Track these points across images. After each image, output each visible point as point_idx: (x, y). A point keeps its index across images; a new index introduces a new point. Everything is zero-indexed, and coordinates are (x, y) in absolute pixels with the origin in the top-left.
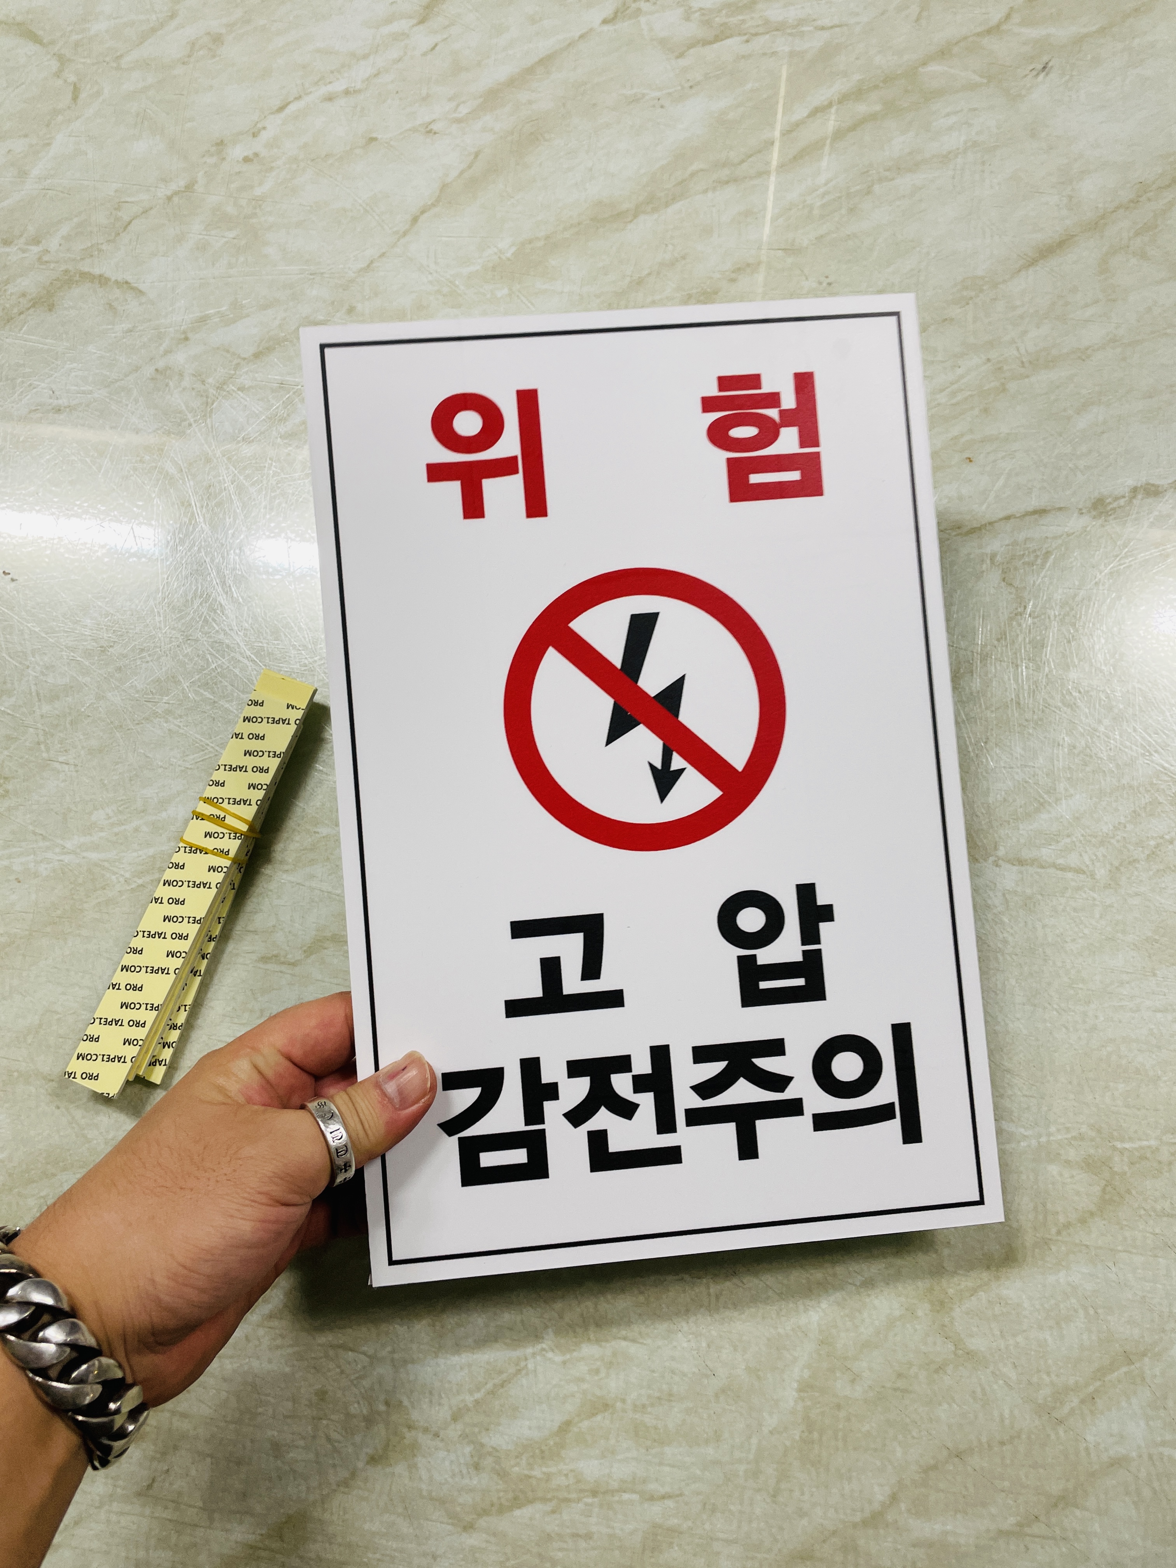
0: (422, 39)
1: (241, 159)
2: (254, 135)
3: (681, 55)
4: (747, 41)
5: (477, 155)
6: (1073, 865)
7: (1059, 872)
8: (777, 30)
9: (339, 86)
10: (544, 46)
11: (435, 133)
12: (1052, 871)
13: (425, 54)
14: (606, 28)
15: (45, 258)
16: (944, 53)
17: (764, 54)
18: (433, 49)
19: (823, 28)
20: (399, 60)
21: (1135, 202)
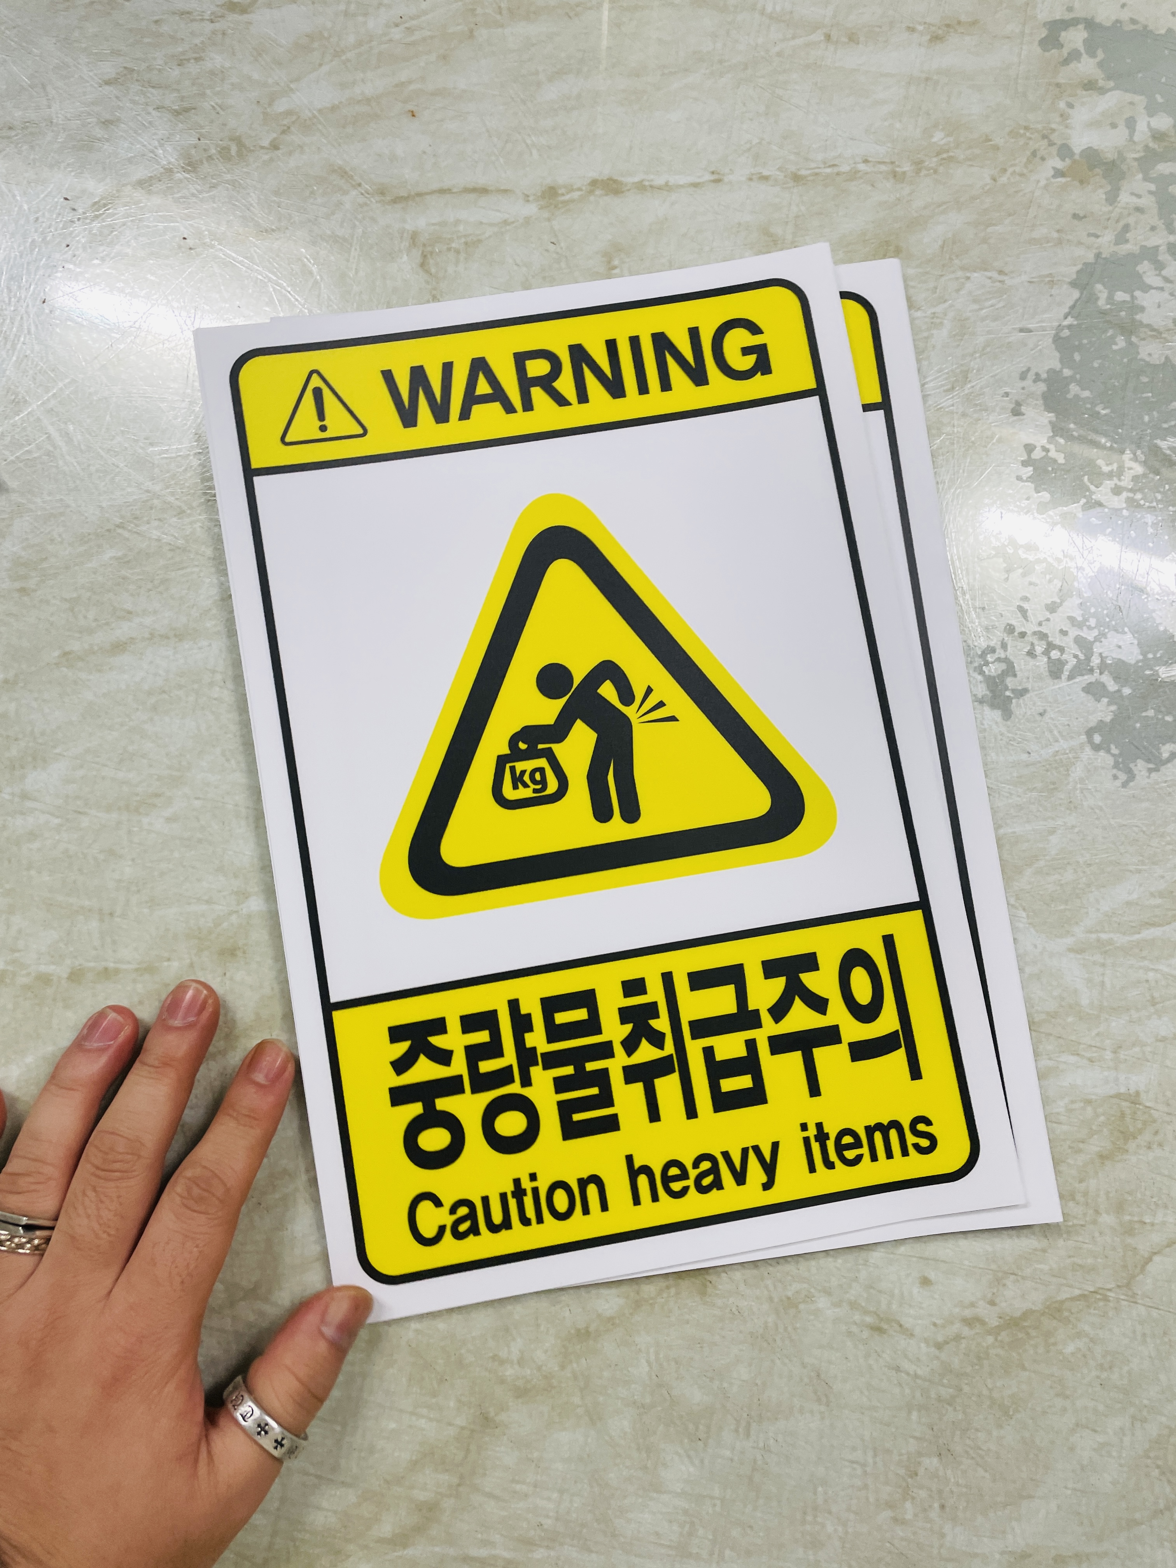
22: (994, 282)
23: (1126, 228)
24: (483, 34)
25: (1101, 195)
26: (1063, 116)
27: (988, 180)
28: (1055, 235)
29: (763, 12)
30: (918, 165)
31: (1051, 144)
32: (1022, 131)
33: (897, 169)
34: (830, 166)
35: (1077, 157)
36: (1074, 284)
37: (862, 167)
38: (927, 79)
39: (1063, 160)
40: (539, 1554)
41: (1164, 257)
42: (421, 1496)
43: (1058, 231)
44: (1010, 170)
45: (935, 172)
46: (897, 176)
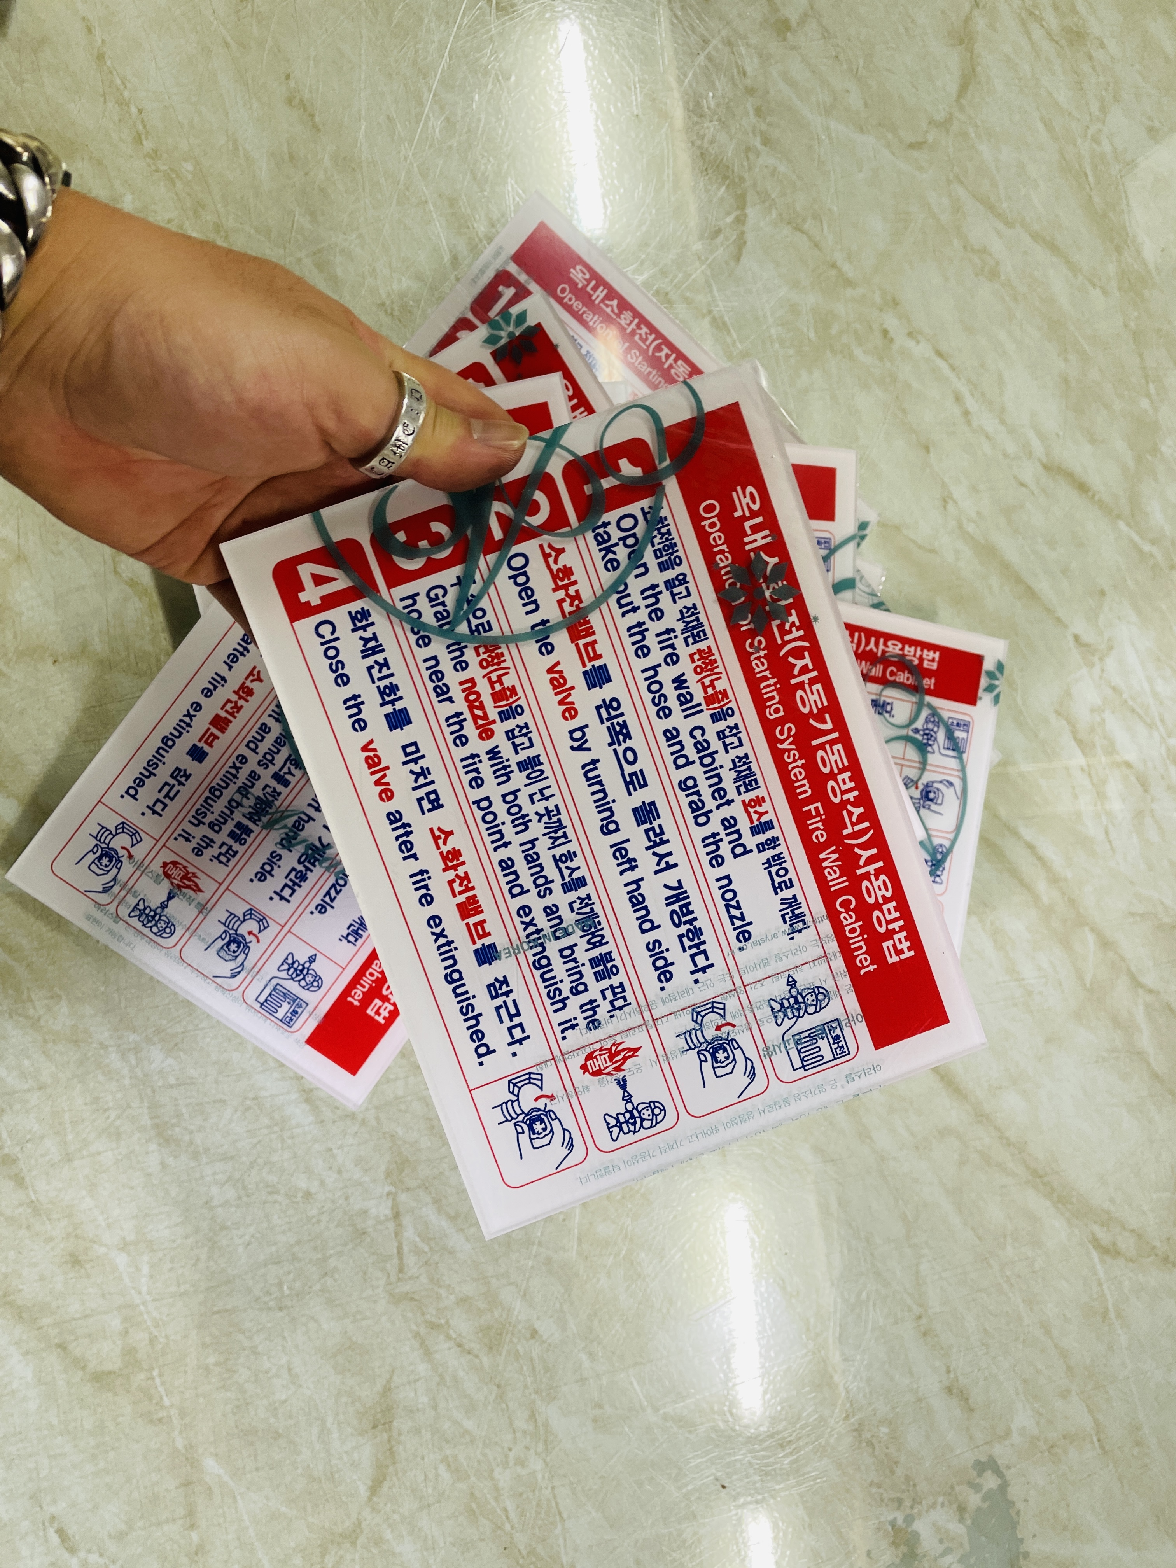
0: (1029, 472)
1: (885, 326)
2: (910, 334)
3: (1058, 714)
4: (1083, 770)
5: (933, 551)
6: (405, 1260)
7: (395, 1251)
8: (1098, 794)
9: (971, 404)
10: (1043, 586)
11: (945, 507)
12: (396, 1244)
13: (1015, 477)
14: (1071, 639)
15: (752, 156)
16: (1105, 944)
17: (1074, 788)
18: (1022, 484)
19: (1107, 833)
20: (1006, 455)
21: (1008, 1143)
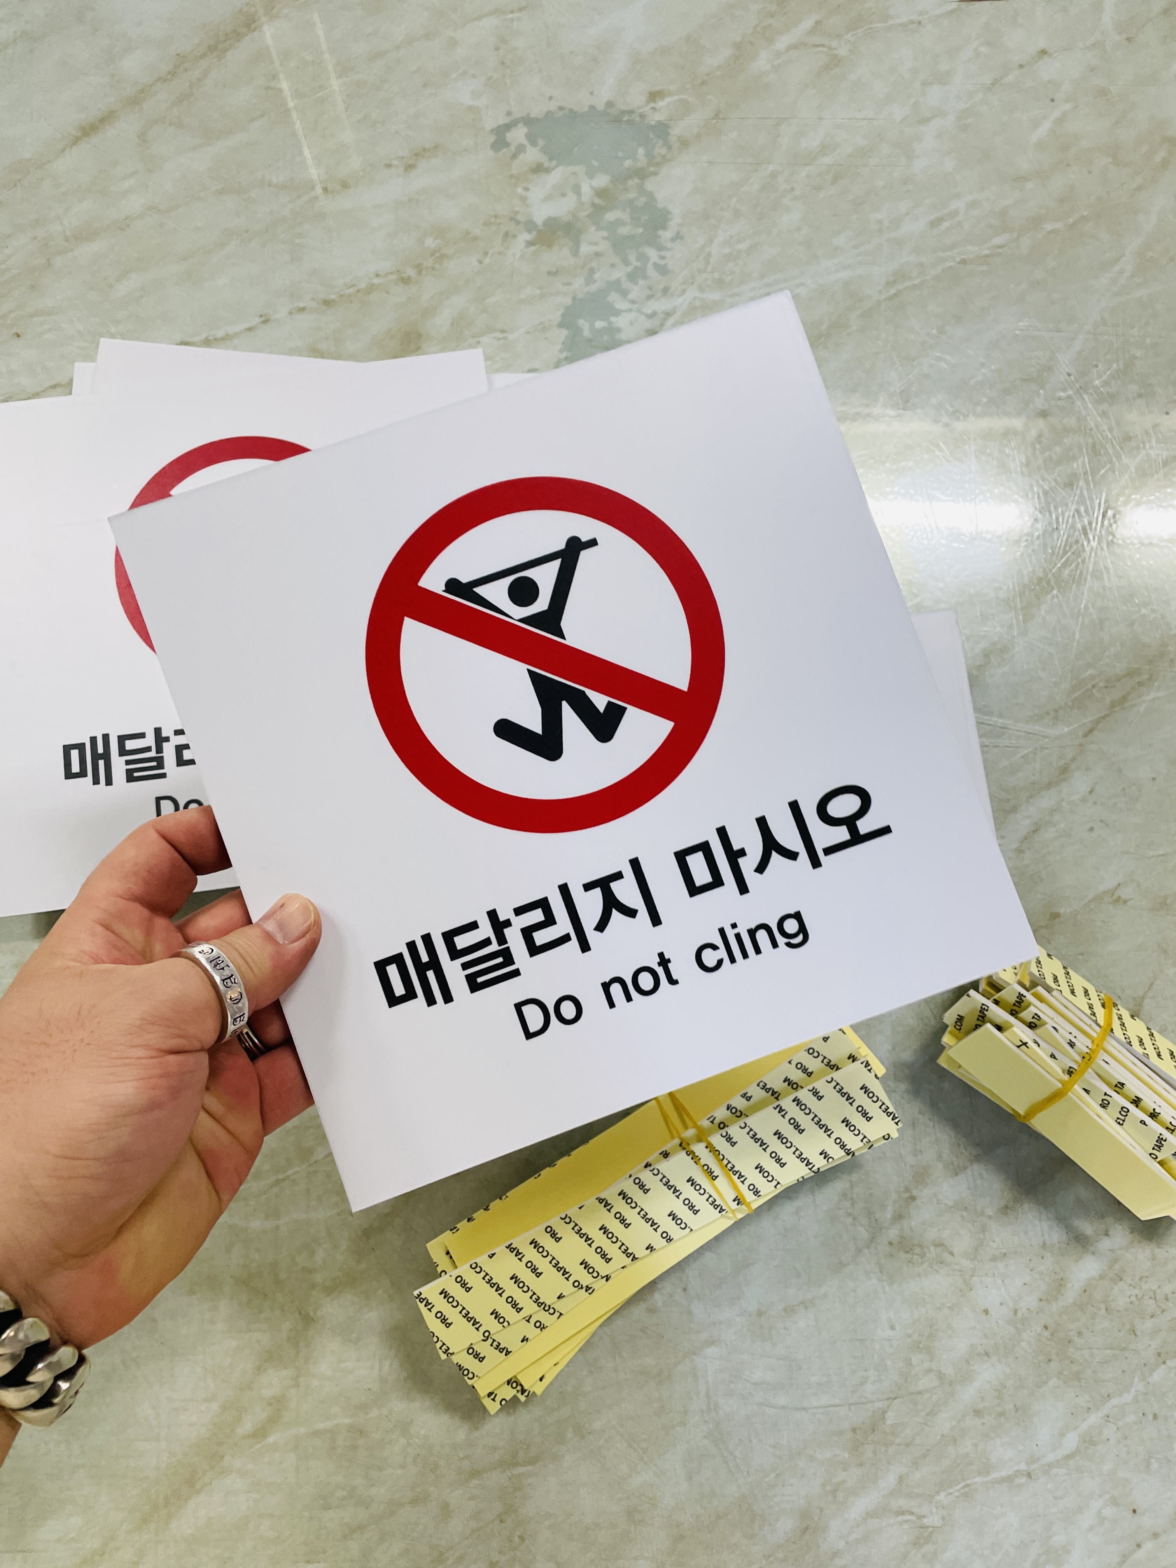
22: (499, 339)
23: (592, 271)
24: (58, 262)
25: (566, 251)
26: (524, 199)
27: (476, 264)
28: (538, 292)
29: (270, 185)
30: (419, 268)
31: (518, 222)
32: (493, 220)
33: (404, 275)
34: (350, 287)
35: (541, 228)
36: (561, 325)
37: (376, 281)
38: (410, 200)
39: (530, 231)
40: (374, 1413)
41: (626, 284)
42: (268, 1393)
43: (539, 288)
44: (491, 252)
45: (433, 268)
46: (405, 281)
